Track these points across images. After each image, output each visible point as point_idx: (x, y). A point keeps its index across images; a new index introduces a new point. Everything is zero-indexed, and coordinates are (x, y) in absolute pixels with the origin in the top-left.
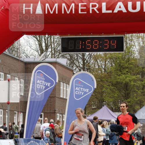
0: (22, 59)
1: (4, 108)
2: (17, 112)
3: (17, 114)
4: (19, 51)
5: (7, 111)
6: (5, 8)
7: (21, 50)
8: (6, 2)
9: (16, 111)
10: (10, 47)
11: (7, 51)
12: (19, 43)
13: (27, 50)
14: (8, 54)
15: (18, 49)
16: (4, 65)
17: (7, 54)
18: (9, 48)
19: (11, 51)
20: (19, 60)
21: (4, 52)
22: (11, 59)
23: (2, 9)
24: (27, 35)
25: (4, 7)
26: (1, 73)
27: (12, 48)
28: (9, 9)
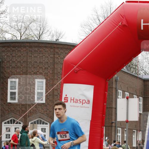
0: (140, 76)
1: (122, 126)
2: (136, 131)
3: (136, 132)
4: (137, 68)
5: (125, 129)
6: (123, 24)
7: (139, 67)
8: (123, 18)
9: (134, 130)
10: (128, 64)
11: (125, 68)
12: (137, 60)
13: (145, 67)
14: (126, 71)
15: (136, 66)
16: (123, 83)
17: (125, 71)
18: (127, 65)
19: (129, 68)
20: (137, 77)
21: (122, 70)
22: (129, 76)
23: (120, 25)
24: (145, 52)
25: (121, 23)
26: (119, 91)
27: (130, 65)
28: (127, 25)
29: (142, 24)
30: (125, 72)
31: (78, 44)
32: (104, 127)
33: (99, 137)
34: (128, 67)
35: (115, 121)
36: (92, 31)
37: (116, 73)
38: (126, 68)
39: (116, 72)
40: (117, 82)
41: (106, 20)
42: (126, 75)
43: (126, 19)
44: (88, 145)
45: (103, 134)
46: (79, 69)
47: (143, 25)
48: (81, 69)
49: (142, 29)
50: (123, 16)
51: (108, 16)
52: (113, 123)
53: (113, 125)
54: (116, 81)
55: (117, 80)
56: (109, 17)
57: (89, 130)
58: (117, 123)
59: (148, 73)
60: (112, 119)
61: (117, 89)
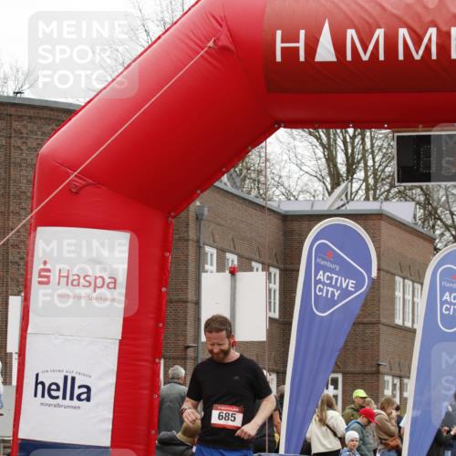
0: (273, 205)
4: (262, 179)
6: (220, 43)
7: (269, 176)
8: (221, 26)
10: (234, 166)
11: (225, 178)
12: (263, 155)
13: (289, 177)
14: (229, 188)
15: (259, 172)
16: (218, 224)
17: (225, 188)
18: (232, 170)
19: (238, 180)
20: (264, 207)
21: (217, 184)
22: (238, 205)
23: (209, 47)
24: (289, 130)
25: (214, 42)
26: (208, 249)
27: (241, 170)
28: (232, 47)
29: (279, 45)
30: (226, 191)
31: (83, 104)
32: (162, 361)
33: (146, 392)
34: (234, 175)
35: (195, 343)
36: (126, 65)
37: (199, 195)
38: (230, 178)
39: (199, 192)
40: (203, 223)
41: (167, 31)
42: (229, 201)
43: (229, 31)
44: (111, 416)
45: (159, 380)
46: (84, 183)
47: (283, 49)
48: (91, 181)
49: (279, 58)
50: (219, 19)
51: (175, 20)
52: (188, 347)
53: (190, 353)
54: (198, 218)
55: (203, 215)
56: (176, 23)
57: (115, 368)
58: (200, 348)
59: (294, 193)
60: (185, 336)
61: (201, 245)
